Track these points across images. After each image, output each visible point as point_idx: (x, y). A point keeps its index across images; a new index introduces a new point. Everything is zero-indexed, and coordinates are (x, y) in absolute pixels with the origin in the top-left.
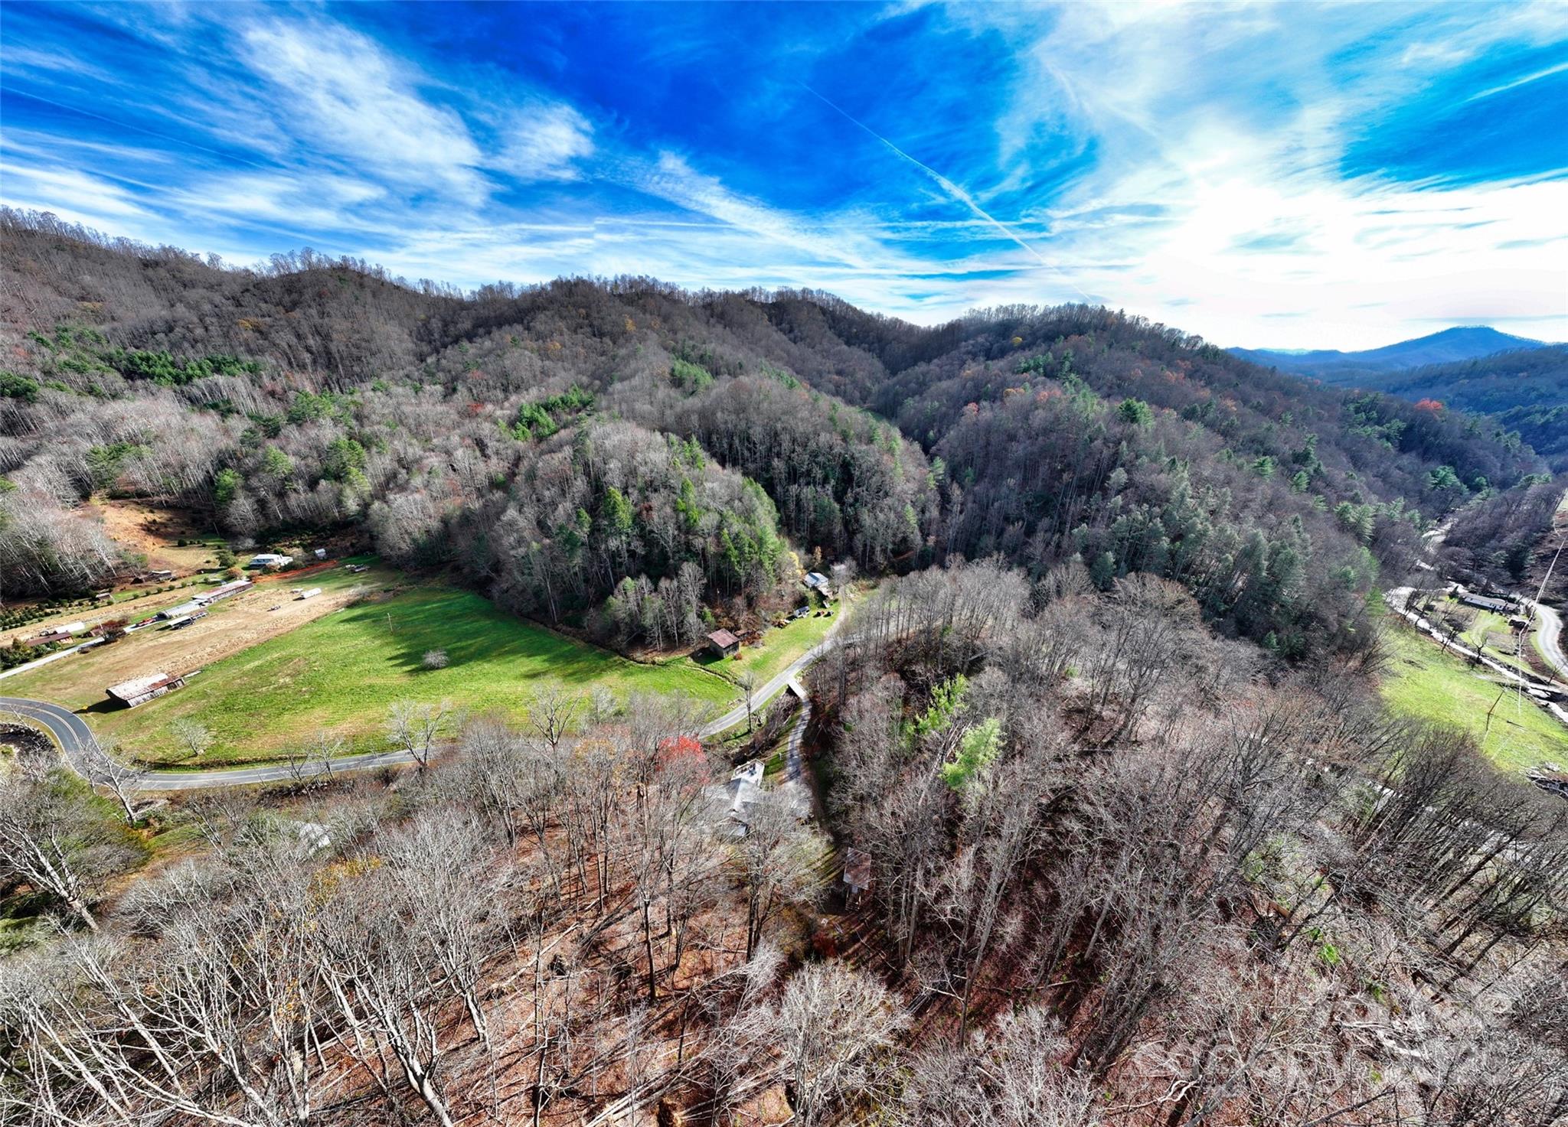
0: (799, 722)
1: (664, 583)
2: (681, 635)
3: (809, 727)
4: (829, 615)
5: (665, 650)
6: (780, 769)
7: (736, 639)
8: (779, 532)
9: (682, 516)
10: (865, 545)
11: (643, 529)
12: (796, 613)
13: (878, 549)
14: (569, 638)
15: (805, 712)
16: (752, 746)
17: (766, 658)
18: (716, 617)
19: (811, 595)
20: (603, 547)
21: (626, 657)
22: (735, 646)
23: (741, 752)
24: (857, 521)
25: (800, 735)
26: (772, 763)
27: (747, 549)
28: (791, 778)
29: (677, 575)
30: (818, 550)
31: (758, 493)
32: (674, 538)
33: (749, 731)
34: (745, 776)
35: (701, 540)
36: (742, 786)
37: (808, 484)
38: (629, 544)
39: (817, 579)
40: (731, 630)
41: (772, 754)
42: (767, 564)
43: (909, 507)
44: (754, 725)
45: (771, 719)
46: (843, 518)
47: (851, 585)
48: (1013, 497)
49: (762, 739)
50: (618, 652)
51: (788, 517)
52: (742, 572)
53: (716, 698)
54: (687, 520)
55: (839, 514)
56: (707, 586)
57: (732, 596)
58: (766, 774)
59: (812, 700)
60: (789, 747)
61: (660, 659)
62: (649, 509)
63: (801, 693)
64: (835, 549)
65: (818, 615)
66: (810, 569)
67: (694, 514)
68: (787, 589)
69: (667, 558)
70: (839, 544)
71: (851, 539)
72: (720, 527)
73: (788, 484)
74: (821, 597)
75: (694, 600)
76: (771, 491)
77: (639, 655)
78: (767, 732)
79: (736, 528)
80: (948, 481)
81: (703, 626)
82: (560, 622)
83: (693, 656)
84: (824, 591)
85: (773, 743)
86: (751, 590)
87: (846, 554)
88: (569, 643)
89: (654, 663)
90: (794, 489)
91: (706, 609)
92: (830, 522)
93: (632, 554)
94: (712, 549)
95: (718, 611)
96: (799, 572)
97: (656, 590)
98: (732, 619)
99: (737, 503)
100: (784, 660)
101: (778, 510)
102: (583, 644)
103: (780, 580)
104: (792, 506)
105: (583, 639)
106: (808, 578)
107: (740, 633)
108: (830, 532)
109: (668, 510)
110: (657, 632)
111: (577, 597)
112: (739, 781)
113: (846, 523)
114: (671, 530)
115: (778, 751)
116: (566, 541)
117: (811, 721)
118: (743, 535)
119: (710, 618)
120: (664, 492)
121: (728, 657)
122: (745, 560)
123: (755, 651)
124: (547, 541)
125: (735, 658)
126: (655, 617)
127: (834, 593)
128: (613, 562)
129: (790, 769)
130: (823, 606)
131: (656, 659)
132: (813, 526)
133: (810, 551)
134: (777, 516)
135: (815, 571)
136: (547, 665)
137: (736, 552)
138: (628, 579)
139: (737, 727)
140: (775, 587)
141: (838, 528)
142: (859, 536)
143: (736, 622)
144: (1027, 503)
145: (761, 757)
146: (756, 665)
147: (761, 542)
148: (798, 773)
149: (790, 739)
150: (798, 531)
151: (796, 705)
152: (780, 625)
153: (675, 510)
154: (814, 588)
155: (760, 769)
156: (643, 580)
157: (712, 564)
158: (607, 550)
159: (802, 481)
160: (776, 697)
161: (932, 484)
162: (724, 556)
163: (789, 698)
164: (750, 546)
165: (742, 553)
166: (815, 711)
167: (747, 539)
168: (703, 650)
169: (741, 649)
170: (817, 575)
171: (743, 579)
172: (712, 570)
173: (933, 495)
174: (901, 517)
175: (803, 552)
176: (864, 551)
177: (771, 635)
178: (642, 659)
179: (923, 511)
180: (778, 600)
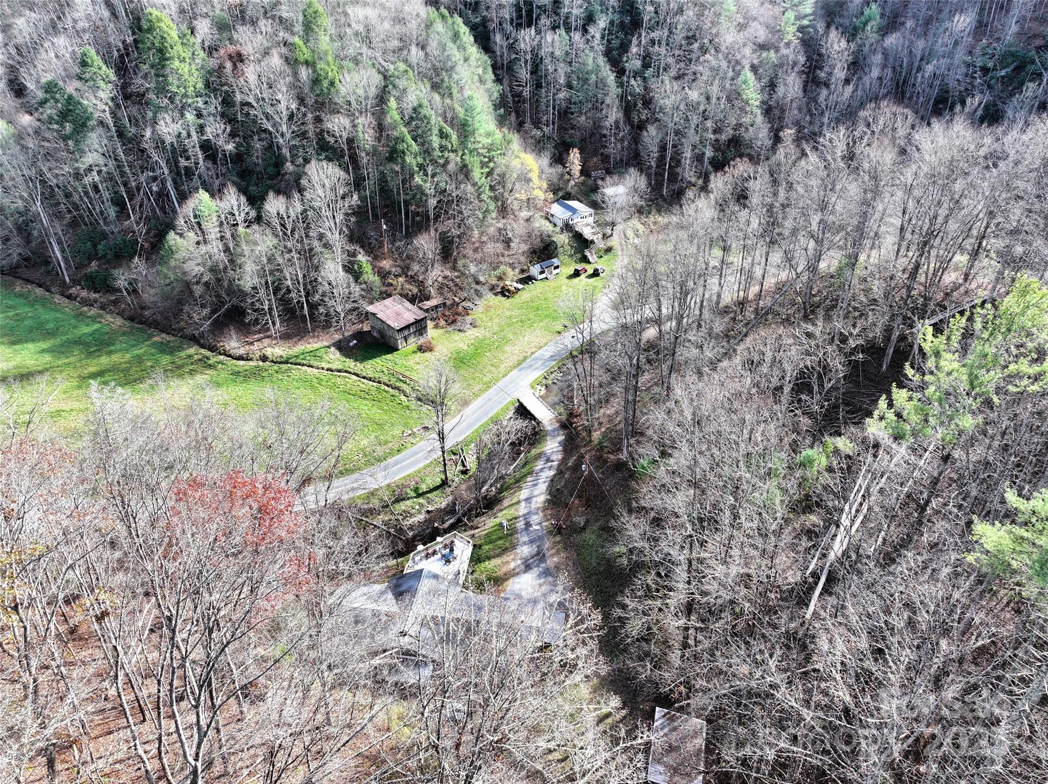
0: (540, 465)
1: (274, 205)
2: (313, 307)
3: (560, 472)
4: (596, 274)
5: (286, 337)
6: (505, 550)
7: (421, 315)
8: (501, 121)
9: (304, 73)
10: (663, 148)
11: (227, 102)
12: (535, 270)
13: (688, 154)
14: (93, 311)
15: (553, 446)
16: (450, 510)
17: (479, 348)
18: (383, 275)
19: (562, 239)
20: (148, 133)
21: (212, 349)
22: (419, 327)
23: (429, 522)
24: (648, 102)
25: (542, 487)
26: (489, 539)
27: (436, 141)
28: (528, 567)
29: (301, 191)
30: (575, 158)
31: (456, 36)
32: (291, 117)
33: (444, 483)
34: (433, 565)
35: (344, 121)
36: (425, 585)
37: (554, 28)
38: (201, 129)
39: (573, 210)
40: (412, 300)
41: (488, 523)
42: (477, 174)
43: (748, 75)
44: (453, 472)
45: (488, 459)
46: (622, 98)
47: (635, 223)
48: (960, 55)
49: (469, 497)
50: (195, 340)
51: (517, 96)
52: (429, 189)
53: (381, 426)
54: (316, 81)
55: (614, 90)
56: (359, 212)
57: (410, 235)
58: (476, 559)
59: (565, 426)
60: (522, 509)
61: (277, 350)
62: (238, 58)
63: (544, 414)
64: (605, 158)
65: (577, 274)
66: (561, 193)
67: (330, 69)
68: (516, 228)
69: (279, 162)
70: (613, 149)
71: (636, 139)
72: (382, 99)
73: (519, 26)
74: (581, 243)
75: (336, 238)
76: (483, 39)
77: (233, 344)
78: (479, 485)
79: (412, 99)
80: (821, 26)
81: (356, 290)
82: (75, 282)
83: (341, 346)
84: (587, 233)
85: (490, 504)
86: (449, 226)
87: (628, 165)
88: (94, 319)
89: (264, 358)
90: (527, 38)
91: (362, 258)
92: (598, 105)
93: (207, 147)
94: (367, 137)
95: (386, 264)
96: (540, 194)
97: (259, 219)
98: (412, 279)
99: (415, 54)
100: (512, 352)
101: (498, 80)
102: (119, 321)
103: (504, 211)
104: (524, 74)
105: (121, 314)
106: (556, 210)
107: (428, 304)
108: (597, 125)
109: (276, 60)
110: (267, 301)
111: (104, 236)
112: (418, 574)
113: (628, 108)
114: (286, 102)
115: (501, 517)
116: (64, 115)
117: (563, 461)
118: (426, 111)
119: (370, 276)
120: (265, 25)
121: (407, 347)
122: (434, 162)
123: (457, 336)
124: (26, 120)
125: (421, 349)
126: (262, 274)
127: (605, 237)
128: (173, 164)
129: (525, 550)
130: (585, 260)
131: (269, 352)
132: (564, 114)
133: (559, 159)
134: (496, 89)
135: (568, 196)
136: (47, 358)
137: (415, 147)
138: (203, 195)
139: (420, 475)
140: (494, 224)
141: (614, 115)
142: (652, 130)
143: (421, 284)
144: (985, 70)
145: (466, 528)
146: (461, 361)
147: (464, 129)
148: (540, 556)
149: (524, 494)
150: (537, 124)
151: (535, 435)
152: (505, 293)
153: (291, 62)
154: (568, 227)
155: (463, 549)
156: (233, 199)
157: (370, 172)
158: (159, 143)
159: (545, 21)
160: (496, 421)
161: (791, 34)
162: (394, 155)
163: (521, 424)
164: (443, 135)
165: (427, 151)
166: (571, 445)
167: (436, 121)
168: (359, 335)
169: (432, 333)
170: (574, 204)
171: (433, 202)
172: (370, 185)
173: (793, 52)
174: (734, 97)
175: (545, 160)
176: (661, 159)
177: (488, 308)
178: (242, 351)
179: (772, 86)
180: (500, 247)
